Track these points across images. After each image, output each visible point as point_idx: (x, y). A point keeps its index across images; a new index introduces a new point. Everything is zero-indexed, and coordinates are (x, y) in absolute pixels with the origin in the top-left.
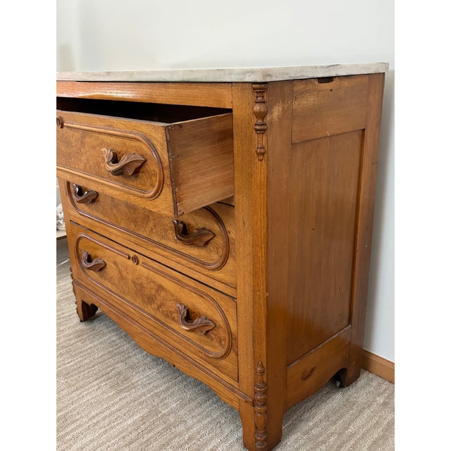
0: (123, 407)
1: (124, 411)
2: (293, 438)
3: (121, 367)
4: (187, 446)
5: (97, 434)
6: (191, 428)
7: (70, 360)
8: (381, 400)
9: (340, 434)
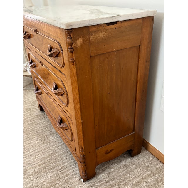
0: (43, 150)
1: (42, 151)
2: (102, 175)
3: (48, 132)
4: (60, 170)
5: (30, 159)
6: (64, 163)
7: (31, 127)
8: (147, 165)
9: (122, 177)
